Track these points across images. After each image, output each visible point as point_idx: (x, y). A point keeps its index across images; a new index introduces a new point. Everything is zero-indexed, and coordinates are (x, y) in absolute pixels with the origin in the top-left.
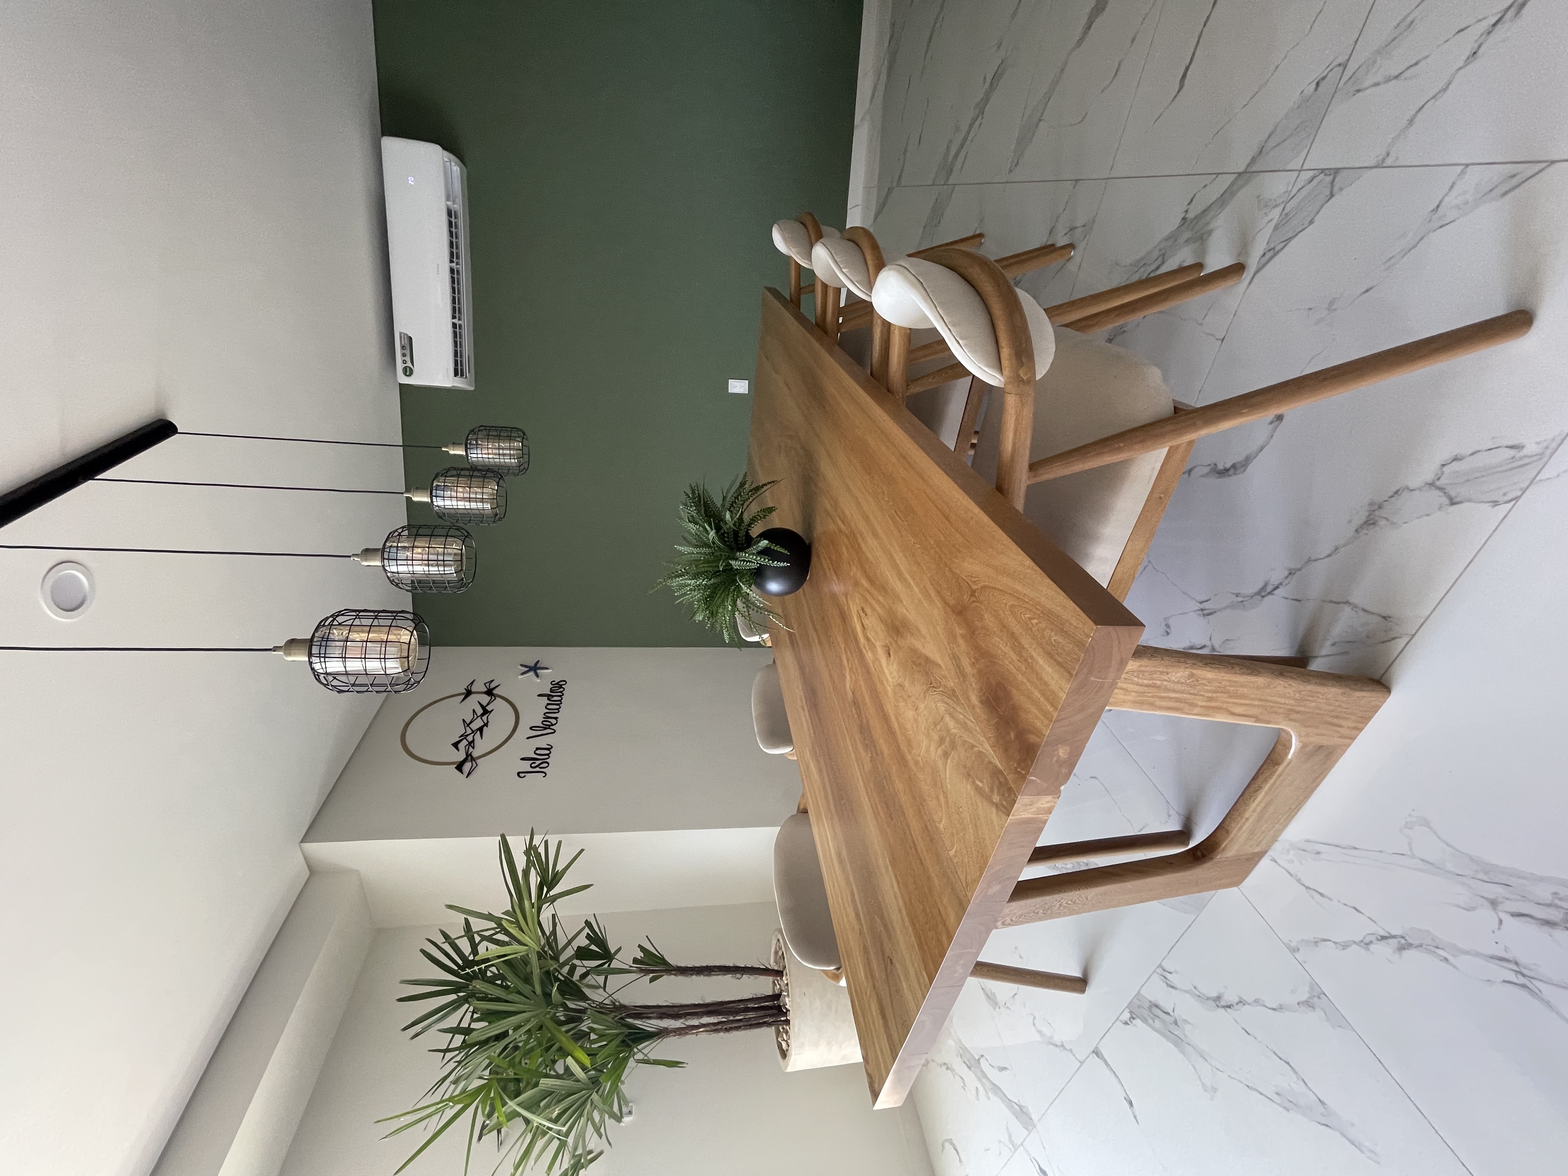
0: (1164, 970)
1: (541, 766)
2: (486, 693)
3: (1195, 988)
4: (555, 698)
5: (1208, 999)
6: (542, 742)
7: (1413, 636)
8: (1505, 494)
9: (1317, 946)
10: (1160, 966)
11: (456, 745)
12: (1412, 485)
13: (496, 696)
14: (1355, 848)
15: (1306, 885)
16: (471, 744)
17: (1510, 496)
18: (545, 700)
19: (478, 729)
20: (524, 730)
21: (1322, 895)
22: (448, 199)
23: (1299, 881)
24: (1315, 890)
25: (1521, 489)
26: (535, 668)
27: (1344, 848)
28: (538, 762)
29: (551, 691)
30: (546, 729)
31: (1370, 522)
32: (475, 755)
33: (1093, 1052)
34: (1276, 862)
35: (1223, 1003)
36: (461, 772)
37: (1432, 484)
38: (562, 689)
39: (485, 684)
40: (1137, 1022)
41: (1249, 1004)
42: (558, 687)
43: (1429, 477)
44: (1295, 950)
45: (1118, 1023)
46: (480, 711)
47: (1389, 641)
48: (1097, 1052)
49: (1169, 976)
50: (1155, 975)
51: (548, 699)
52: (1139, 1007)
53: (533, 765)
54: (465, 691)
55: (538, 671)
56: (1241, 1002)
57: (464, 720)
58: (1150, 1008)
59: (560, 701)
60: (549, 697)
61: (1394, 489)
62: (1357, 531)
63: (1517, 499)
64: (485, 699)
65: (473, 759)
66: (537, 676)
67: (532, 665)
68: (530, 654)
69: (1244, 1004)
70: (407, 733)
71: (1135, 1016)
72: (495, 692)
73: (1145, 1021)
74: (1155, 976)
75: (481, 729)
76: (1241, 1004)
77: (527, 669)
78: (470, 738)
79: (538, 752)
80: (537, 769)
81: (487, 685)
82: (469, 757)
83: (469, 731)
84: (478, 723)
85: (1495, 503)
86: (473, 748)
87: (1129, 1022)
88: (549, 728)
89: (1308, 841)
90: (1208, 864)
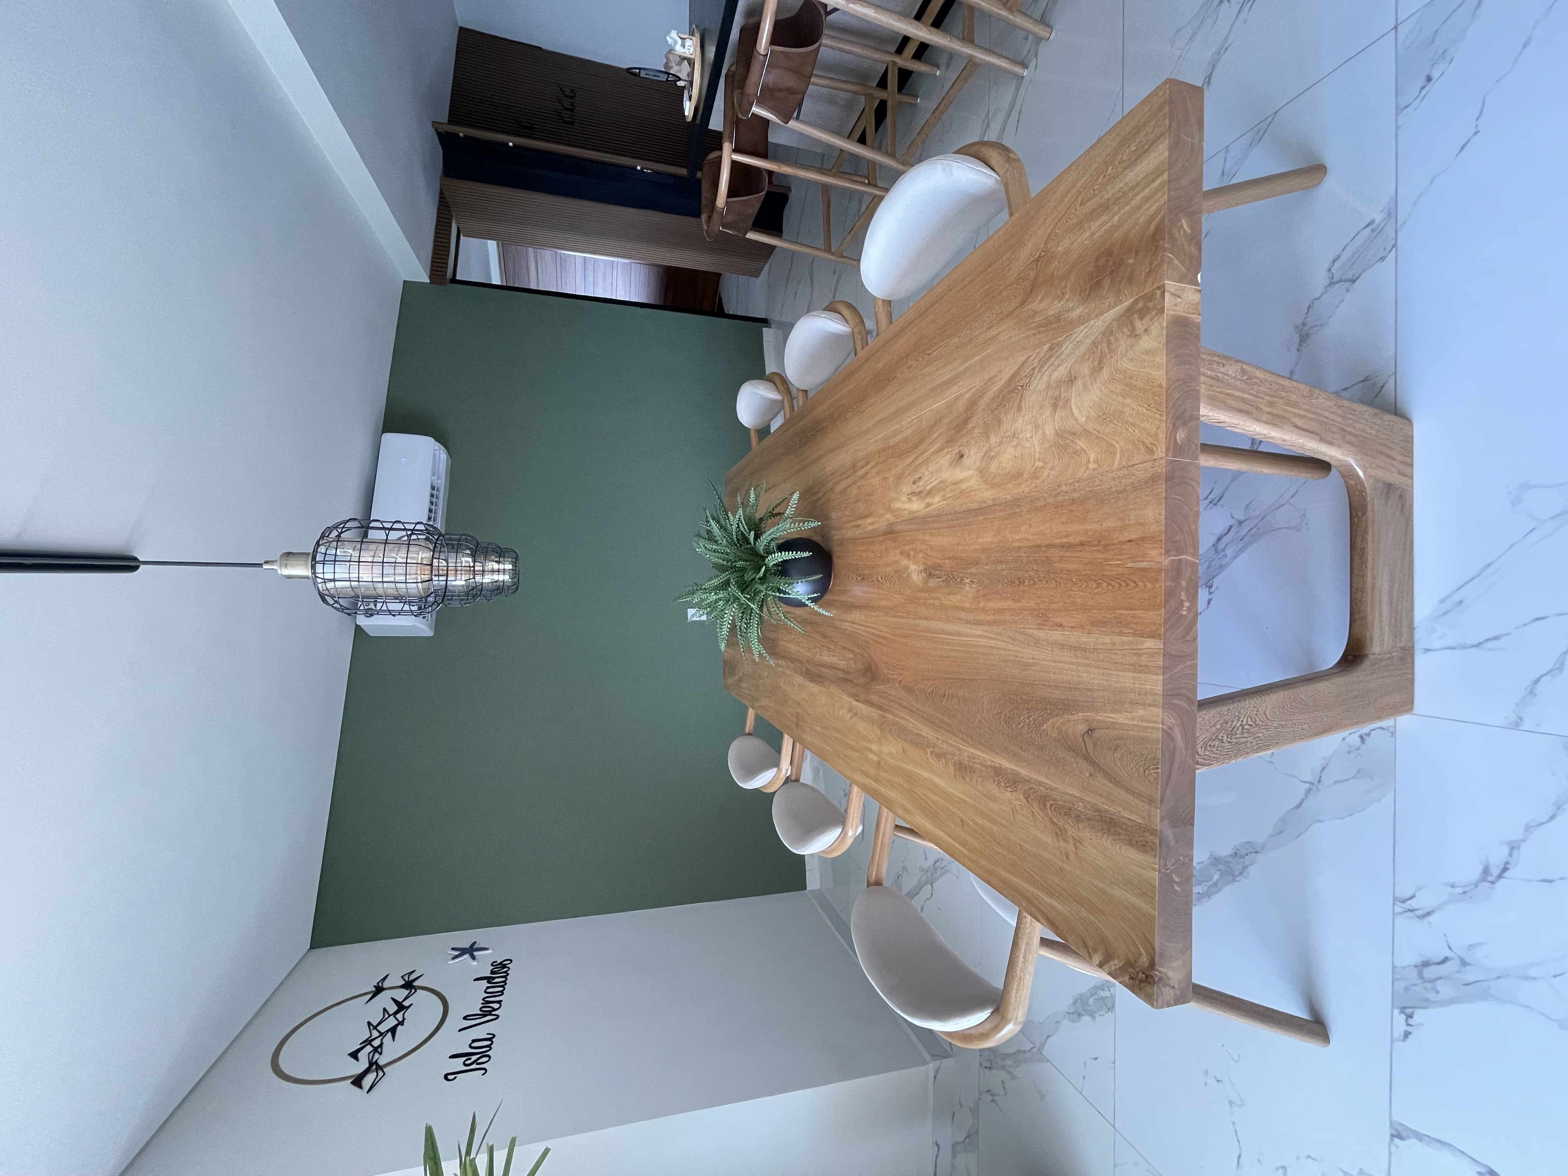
0: (1404, 901)
1: (480, 1061)
2: (403, 987)
3: (1452, 887)
4: (496, 980)
5: (1476, 885)
6: (480, 1032)
7: (1395, 373)
8: (1385, 249)
9: (1535, 695)
10: (1395, 899)
11: (354, 1055)
12: (1317, 295)
13: (416, 988)
14: (1488, 565)
15: (1475, 643)
16: (378, 1050)
17: (1389, 248)
18: (484, 984)
19: (387, 1031)
20: (455, 1020)
21: (1496, 638)
22: (433, 475)
23: (1465, 647)
24: (1487, 640)
25: (1393, 239)
26: (471, 951)
27: (1479, 575)
28: (474, 1058)
29: (492, 972)
30: (485, 1016)
31: (1304, 338)
32: (381, 1062)
33: (1392, 1136)
34: (1429, 650)
35: (1496, 872)
36: (360, 1087)
37: (1331, 284)
38: (505, 970)
39: (402, 977)
40: (1420, 1016)
41: (1523, 841)
42: (501, 968)
43: (1324, 282)
44: (1517, 724)
45: (1399, 1045)
46: (393, 1008)
47: (1380, 391)
48: (1398, 1134)
49: (1412, 903)
50: (1399, 920)
51: (489, 982)
52: (1406, 989)
53: (468, 1062)
54: (374, 989)
55: (475, 953)
56: (1513, 847)
57: (369, 1023)
58: (1420, 975)
59: (504, 982)
60: (489, 979)
61: (1306, 307)
62: (1298, 350)
63: (1395, 245)
64: (401, 994)
65: (379, 1068)
66: (473, 958)
67: (468, 946)
68: (464, 938)
69: (1518, 848)
70: (282, 1052)
71: (1409, 1011)
72: (415, 984)
73: (1426, 1003)
74: (1401, 921)
75: (393, 1030)
76: (1515, 852)
77: (457, 953)
78: (376, 1043)
79: (475, 1044)
80: (474, 1066)
81: (406, 978)
82: (374, 1066)
83: (375, 1034)
84: (391, 1022)
85: (1383, 259)
86: (380, 1054)
87: (1409, 1029)
88: (491, 1015)
89: (1442, 602)
90: (1366, 664)
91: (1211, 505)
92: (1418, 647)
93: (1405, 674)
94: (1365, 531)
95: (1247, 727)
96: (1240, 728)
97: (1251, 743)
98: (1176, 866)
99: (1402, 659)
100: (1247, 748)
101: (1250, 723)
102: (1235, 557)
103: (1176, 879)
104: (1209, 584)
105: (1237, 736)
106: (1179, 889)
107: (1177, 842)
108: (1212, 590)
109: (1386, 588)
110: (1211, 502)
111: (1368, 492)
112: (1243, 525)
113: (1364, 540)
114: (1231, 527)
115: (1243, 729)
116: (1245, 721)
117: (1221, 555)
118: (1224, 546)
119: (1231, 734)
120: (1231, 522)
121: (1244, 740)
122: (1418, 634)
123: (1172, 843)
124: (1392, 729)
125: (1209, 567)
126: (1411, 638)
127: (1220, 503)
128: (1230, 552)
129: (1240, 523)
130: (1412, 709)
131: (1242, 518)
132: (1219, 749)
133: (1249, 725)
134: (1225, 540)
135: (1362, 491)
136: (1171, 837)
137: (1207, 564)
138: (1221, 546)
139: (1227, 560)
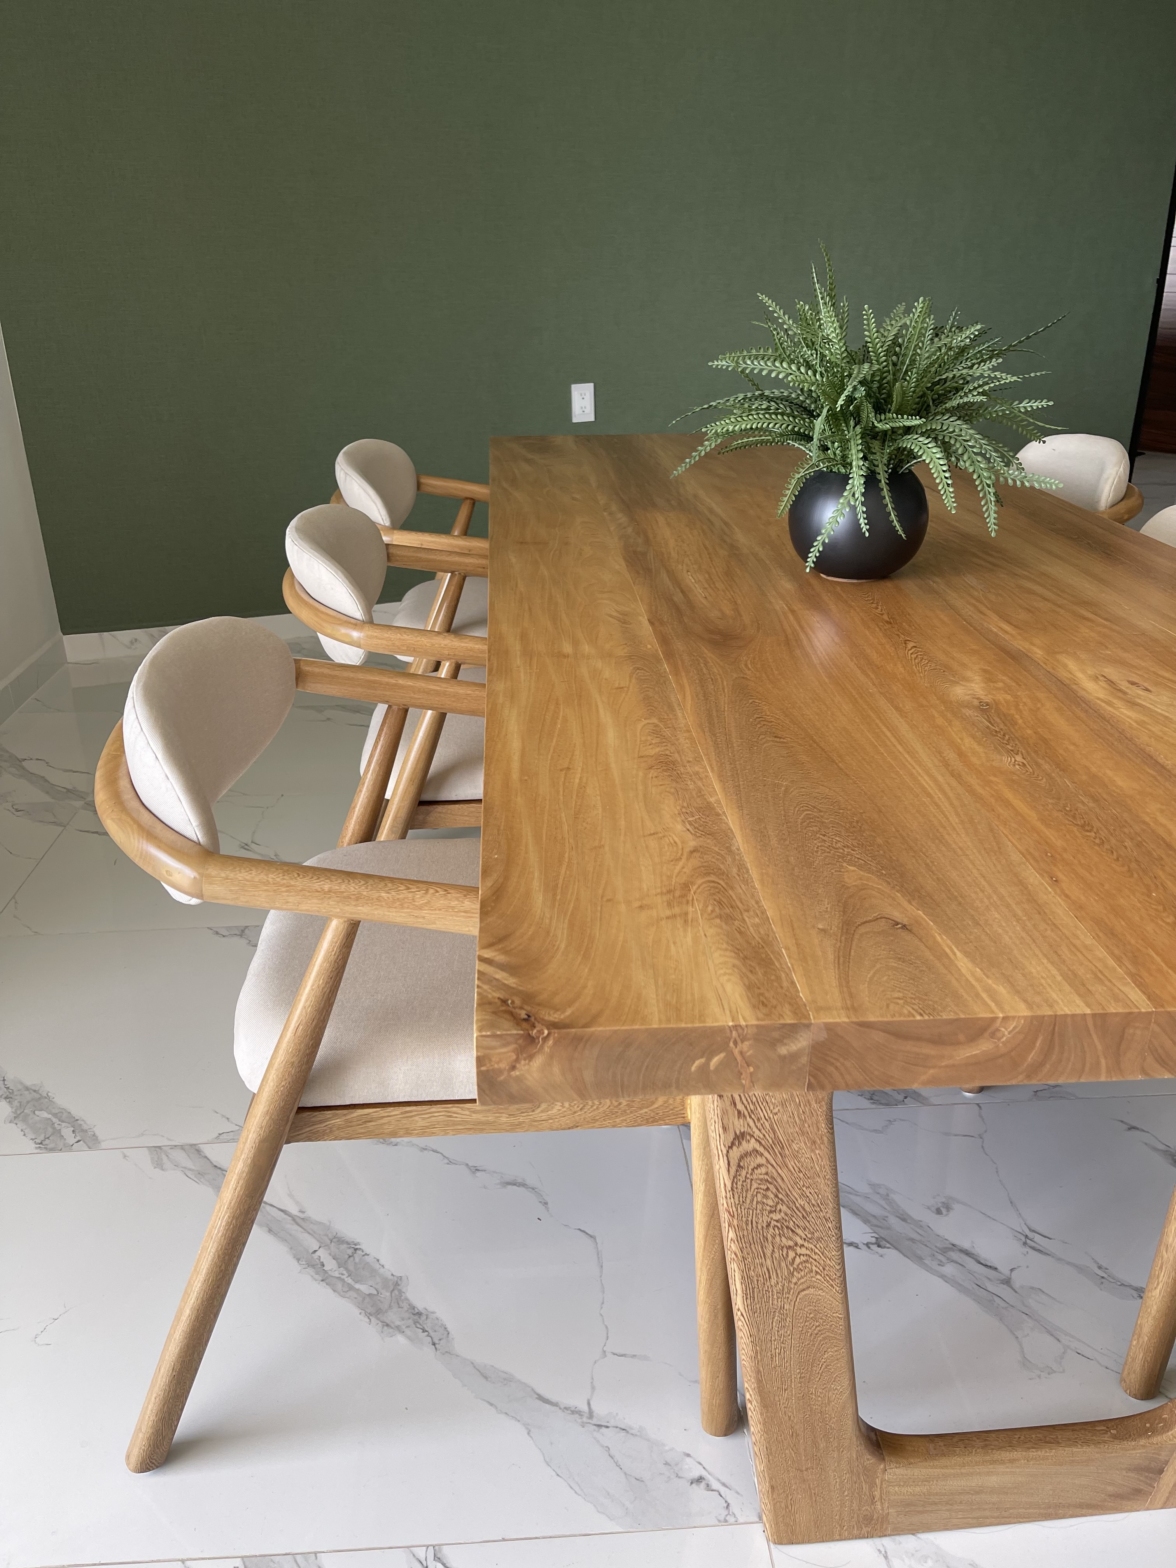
10: (437, 1546)
90: (869, 1460)
91: (1023, 1239)
92: (887, 1542)
93: (842, 1527)
94: (1086, 1443)
95: (792, 1254)
96: (791, 1243)
97: (762, 1265)
98: (739, 1058)
99: (868, 1520)
100: (754, 1258)
101: (798, 1260)
102: (943, 1277)
103: (715, 1060)
104: (883, 1243)
105: (778, 1238)
106: (693, 1069)
107: (783, 1058)
108: (874, 1247)
109: (993, 1481)
110: (1026, 1236)
111: (1155, 1440)
112: (1005, 1286)
113: (1074, 1442)
114: (996, 1269)
115: (790, 1247)
116: (803, 1251)
117: (941, 1257)
118: (959, 1261)
119: (783, 1227)
120: (1005, 1270)
121: (768, 1252)
122: (908, 1542)
123: (783, 1050)
124: (731, 1519)
125: (912, 1240)
126: (898, 1531)
127: (1031, 1251)
128: (949, 1269)
129: (1007, 1282)
130: (779, 1541)
131: (1017, 1284)
132: (760, 1206)
133: (794, 1260)
134: (970, 1263)
135: (1154, 1431)
136: (794, 1047)
137: (918, 1237)
138: (955, 1255)
139: (934, 1265)
